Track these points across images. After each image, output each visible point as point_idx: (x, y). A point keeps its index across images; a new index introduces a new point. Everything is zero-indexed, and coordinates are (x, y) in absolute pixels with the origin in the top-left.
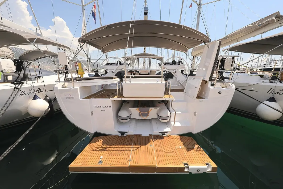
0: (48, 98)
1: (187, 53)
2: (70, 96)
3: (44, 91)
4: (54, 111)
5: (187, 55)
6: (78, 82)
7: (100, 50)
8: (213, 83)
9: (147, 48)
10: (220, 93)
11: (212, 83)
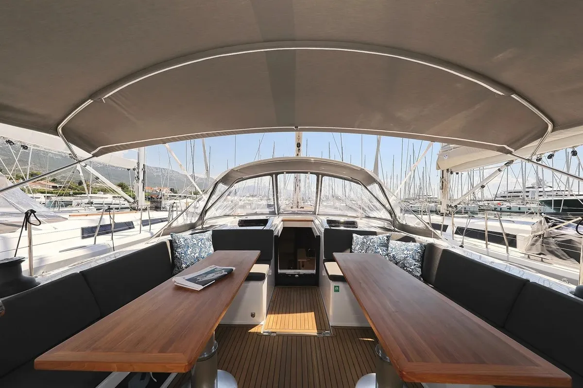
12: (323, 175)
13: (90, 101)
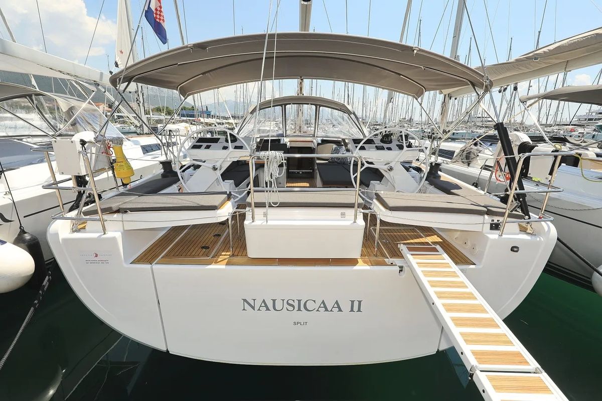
0: (27, 237)
1: (422, 99)
2: (96, 256)
3: (15, 218)
4: (46, 263)
5: (421, 104)
6: (115, 215)
7: (175, 91)
8: (495, 221)
9: (307, 82)
10: (515, 249)
11: (493, 220)
12: (320, 106)
13: (201, 75)
